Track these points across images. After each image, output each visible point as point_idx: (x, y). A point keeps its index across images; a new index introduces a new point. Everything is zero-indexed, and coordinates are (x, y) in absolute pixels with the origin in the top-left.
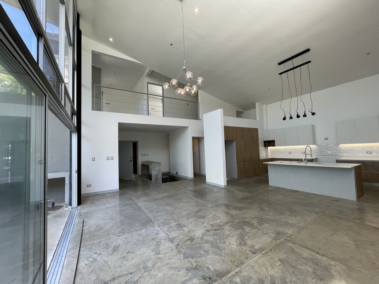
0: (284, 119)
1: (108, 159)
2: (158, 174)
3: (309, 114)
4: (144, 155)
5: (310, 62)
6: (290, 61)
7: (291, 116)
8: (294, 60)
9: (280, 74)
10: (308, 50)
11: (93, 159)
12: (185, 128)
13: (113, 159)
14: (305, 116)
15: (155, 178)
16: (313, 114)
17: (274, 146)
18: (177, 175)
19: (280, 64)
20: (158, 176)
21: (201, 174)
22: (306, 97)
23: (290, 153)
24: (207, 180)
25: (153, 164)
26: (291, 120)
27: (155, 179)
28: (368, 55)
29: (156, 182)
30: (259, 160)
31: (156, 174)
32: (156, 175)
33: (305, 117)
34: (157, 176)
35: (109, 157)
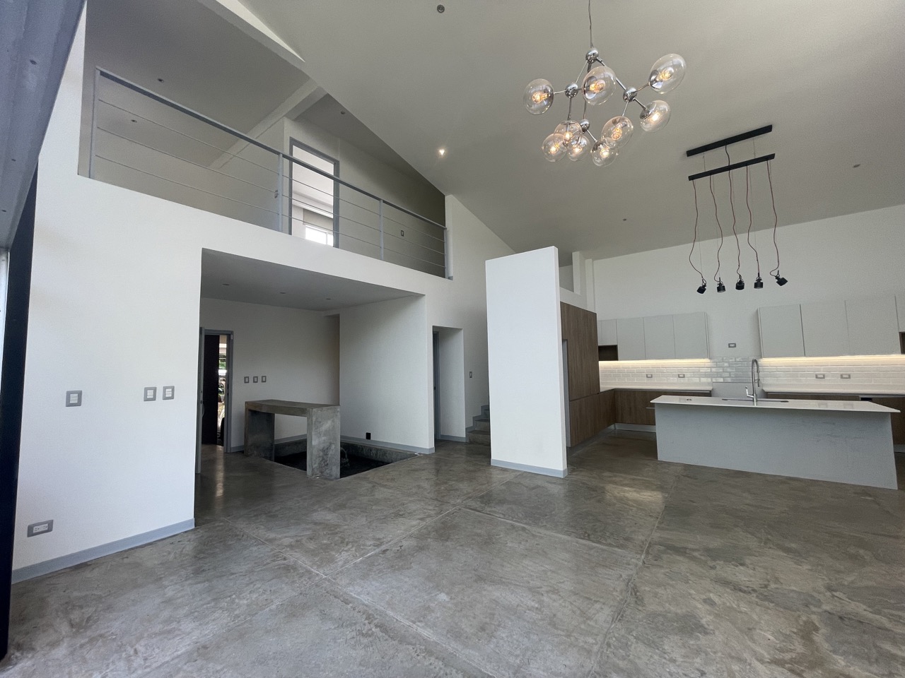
0: (701, 290)
1: (150, 395)
2: (331, 444)
3: (769, 281)
4: (251, 380)
5: (772, 157)
6: (721, 150)
7: (720, 284)
8: (731, 147)
9: (692, 178)
10: (768, 129)
11: (74, 399)
12: (413, 297)
13: (172, 398)
14: (759, 284)
15: (318, 461)
16: (782, 282)
17: (616, 358)
18: (367, 442)
19: (691, 153)
20: (330, 453)
21: (443, 436)
22: (762, 238)
23: (649, 377)
24: (493, 457)
25: (314, 410)
26: (722, 294)
27: (320, 464)
28: (856, 168)
29: (322, 472)
30: (599, 393)
31: (322, 446)
32: (323, 450)
33: (761, 289)
34: (325, 451)
35: (155, 390)
